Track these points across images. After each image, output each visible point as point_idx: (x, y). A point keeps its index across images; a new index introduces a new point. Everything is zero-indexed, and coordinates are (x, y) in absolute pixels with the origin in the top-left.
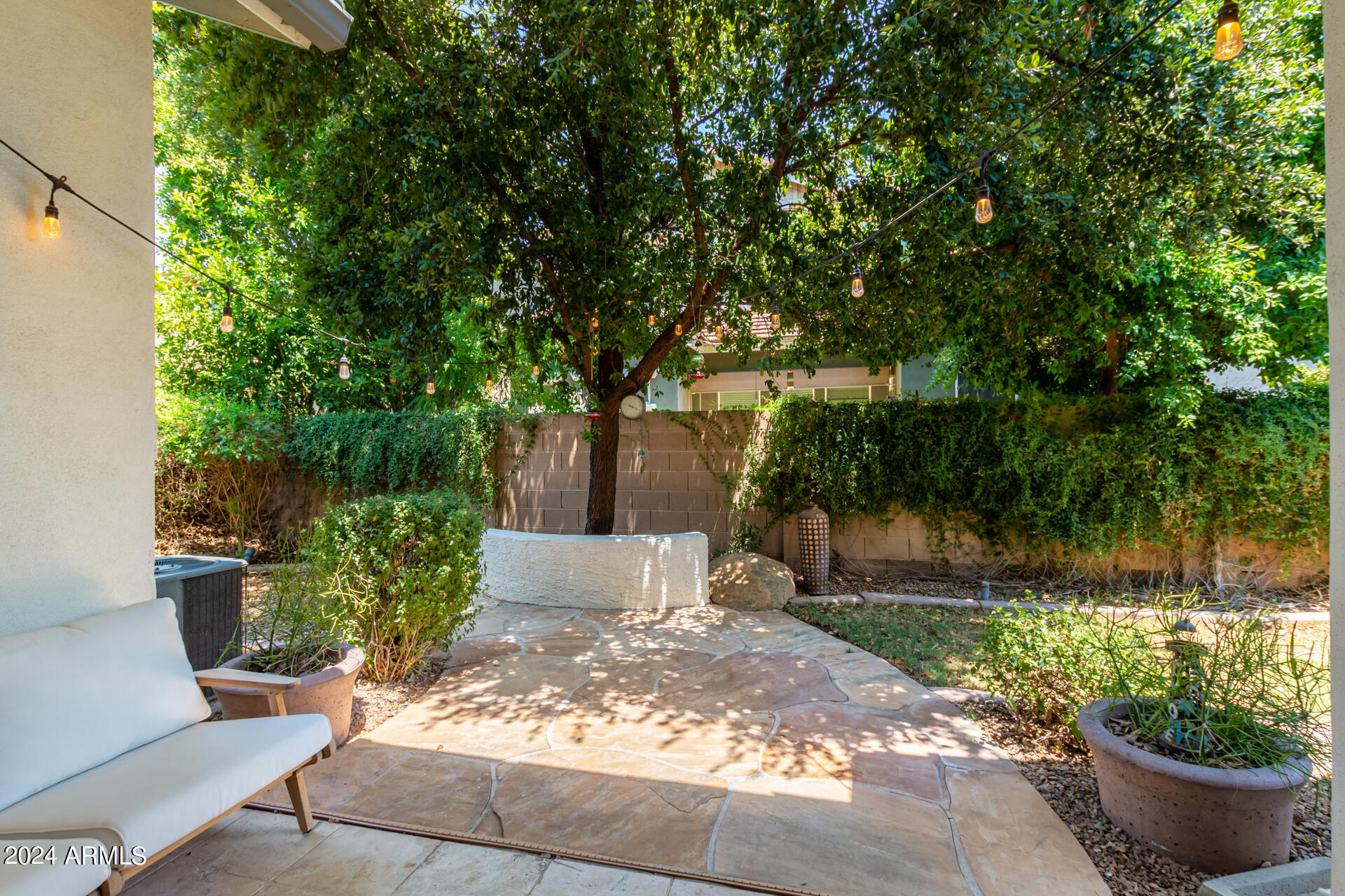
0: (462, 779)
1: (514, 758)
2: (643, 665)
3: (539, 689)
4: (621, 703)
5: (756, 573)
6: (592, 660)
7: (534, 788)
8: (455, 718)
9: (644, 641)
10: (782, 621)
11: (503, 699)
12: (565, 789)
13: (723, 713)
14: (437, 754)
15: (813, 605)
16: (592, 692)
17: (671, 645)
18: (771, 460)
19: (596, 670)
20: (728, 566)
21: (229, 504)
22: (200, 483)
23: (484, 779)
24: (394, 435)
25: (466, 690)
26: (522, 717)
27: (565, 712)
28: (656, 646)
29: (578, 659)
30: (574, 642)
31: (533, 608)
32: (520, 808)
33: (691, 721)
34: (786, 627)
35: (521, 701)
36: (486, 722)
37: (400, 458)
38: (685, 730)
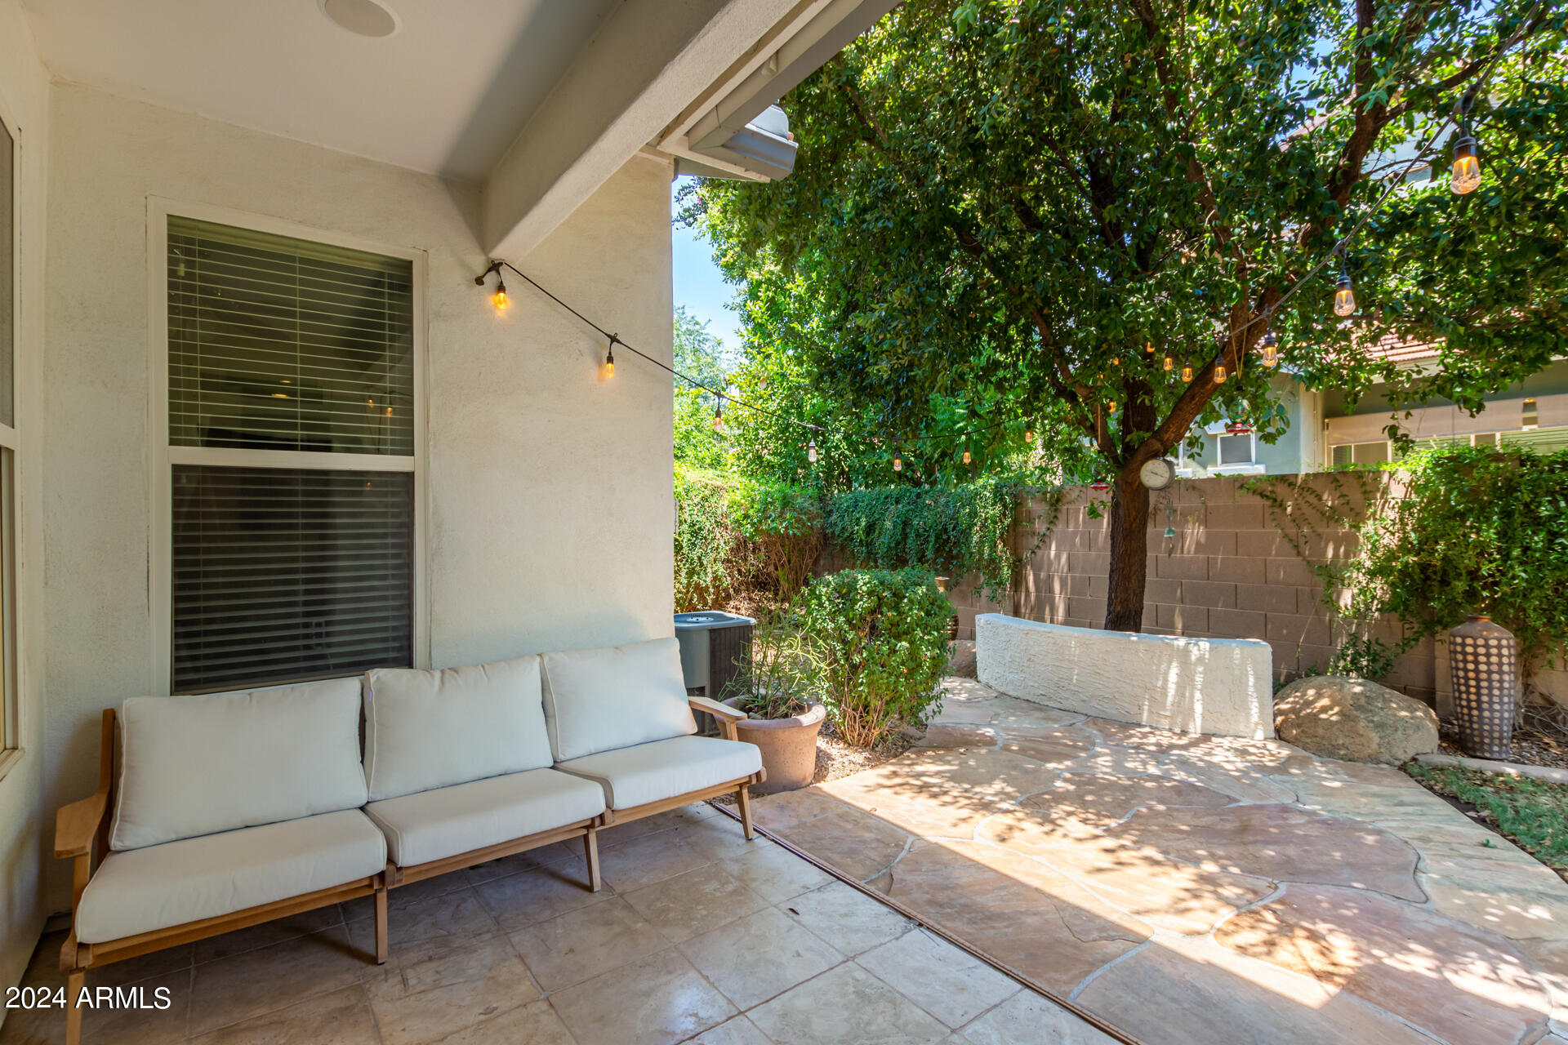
0: (878, 840)
1: (932, 837)
2: (1125, 788)
3: (990, 783)
4: (1073, 820)
5: (1359, 708)
6: (1068, 769)
7: (938, 867)
8: (898, 789)
9: (1144, 763)
10: (1387, 781)
11: (948, 785)
12: (964, 877)
13: (1197, 861)
14: (868, 815)
15: (1463, 770)
16: (1048, 801)
17: (1180, 775)
18: (1405, 546)
19: (1066, 780)
20: (1311, 692)
21: (780, 573)
22: (762, 555)
23: (896, 845)
24: (913, 510)
25: (919, 768)
26: (959, 805)
27: (1007, 811)
28: (1158, 772)
29: (1051, 766)
30: (1060, 749)
31: (1032, 705)
32: (913, 879)
33: (1146, 859)
34: (1388, 790)
35: (966, 791)
36: (923, 800)
37: (918, 535)
38: (1131, 864)
